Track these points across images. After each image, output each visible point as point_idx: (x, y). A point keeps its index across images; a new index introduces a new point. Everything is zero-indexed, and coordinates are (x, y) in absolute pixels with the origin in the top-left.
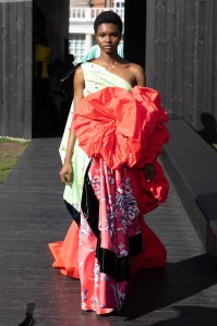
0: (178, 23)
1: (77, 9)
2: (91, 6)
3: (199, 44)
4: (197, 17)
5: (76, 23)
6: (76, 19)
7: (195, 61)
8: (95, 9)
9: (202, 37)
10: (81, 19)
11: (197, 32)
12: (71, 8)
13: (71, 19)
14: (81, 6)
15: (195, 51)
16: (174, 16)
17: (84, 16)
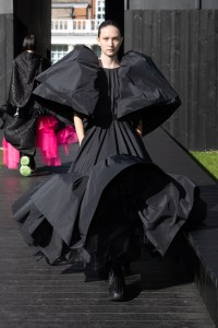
0: (155, 34)
1: (59, 21)
2: (74, 17)
3: (175, 54)
4: (173, 28)
5: (58, 35)
6: (59, 31)
7: (172, 71)
8: (77, 20)
9: (177, 48)
10: (63, 31)
11: (173, 43)
12: (53, 20)
13: (53, 31)
14: (63, 17)
15: (172, 61)
16: (151, 27)
17: (66, 28)
